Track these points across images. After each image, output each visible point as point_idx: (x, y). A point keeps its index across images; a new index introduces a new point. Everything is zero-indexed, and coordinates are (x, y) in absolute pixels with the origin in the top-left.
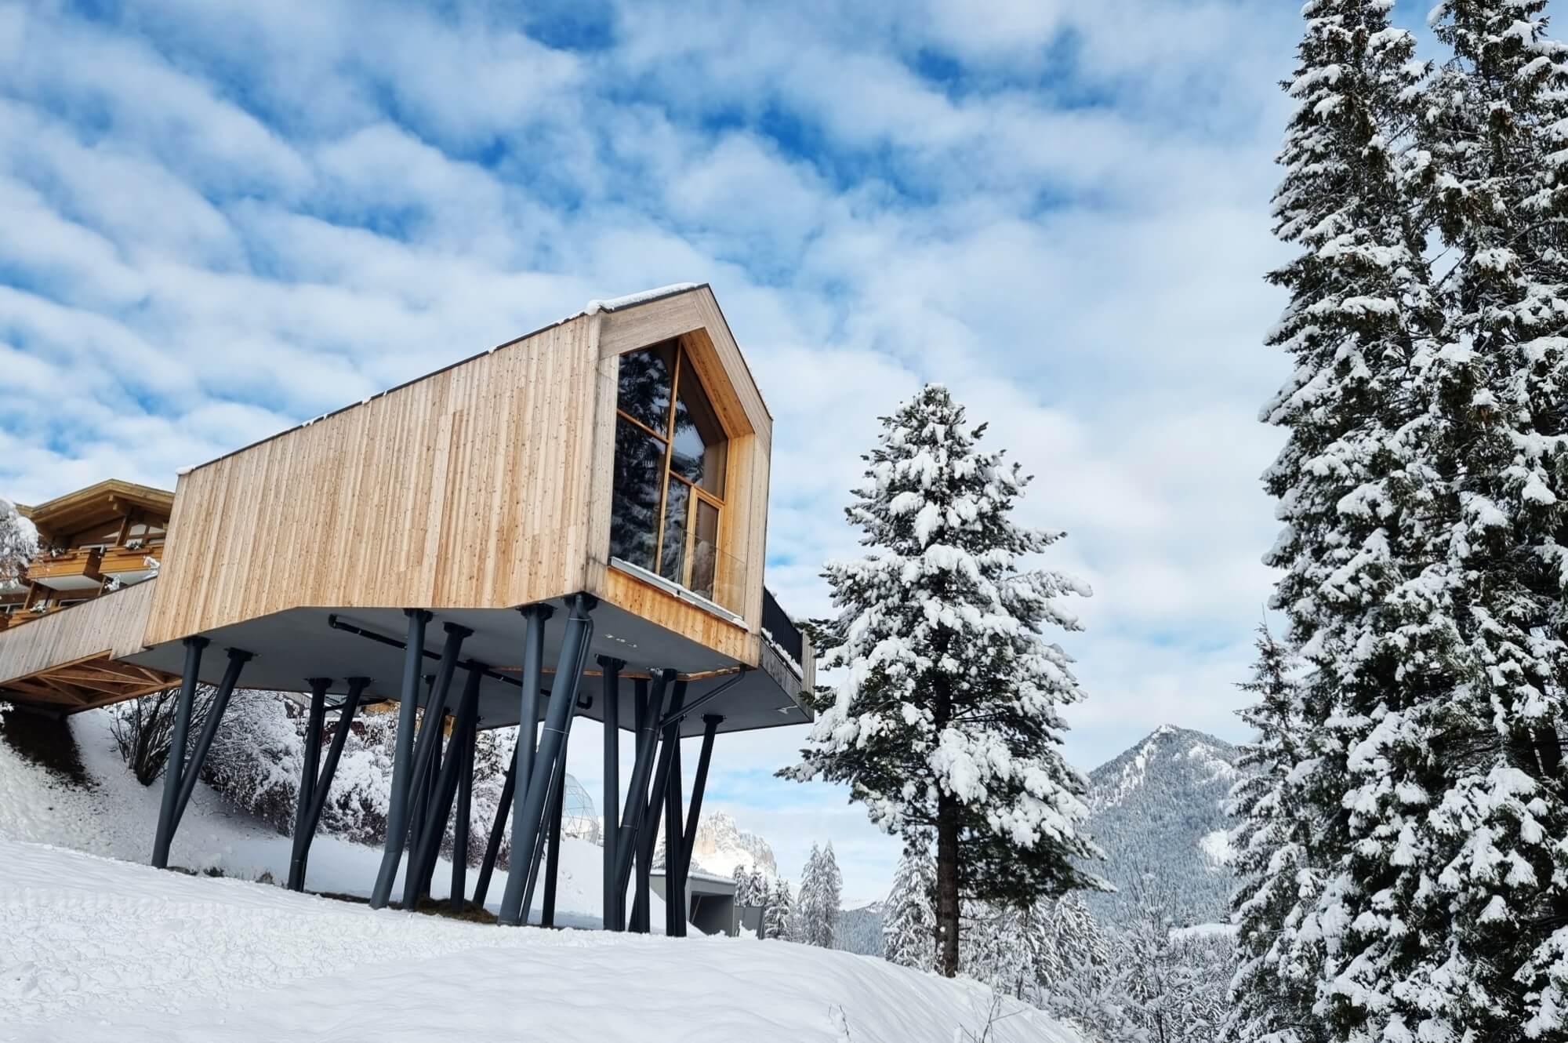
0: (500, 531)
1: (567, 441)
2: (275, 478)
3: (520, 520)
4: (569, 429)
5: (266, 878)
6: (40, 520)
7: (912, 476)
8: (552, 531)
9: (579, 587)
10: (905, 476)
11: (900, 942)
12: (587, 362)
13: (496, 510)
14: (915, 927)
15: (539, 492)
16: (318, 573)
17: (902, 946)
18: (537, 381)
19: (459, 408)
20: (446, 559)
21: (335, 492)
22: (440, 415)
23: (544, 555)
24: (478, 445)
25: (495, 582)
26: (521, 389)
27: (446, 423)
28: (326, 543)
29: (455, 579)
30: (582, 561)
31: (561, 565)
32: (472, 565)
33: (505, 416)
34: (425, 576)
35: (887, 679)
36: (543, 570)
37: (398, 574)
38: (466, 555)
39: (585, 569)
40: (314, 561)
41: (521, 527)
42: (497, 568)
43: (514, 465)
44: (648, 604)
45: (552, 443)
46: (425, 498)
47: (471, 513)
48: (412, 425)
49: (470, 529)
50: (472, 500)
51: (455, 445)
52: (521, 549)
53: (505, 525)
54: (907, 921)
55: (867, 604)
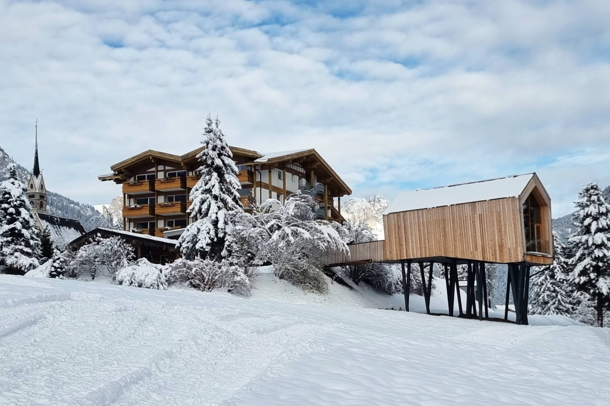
0: (499, 245)
1: (514, 227)
2: (421, 221)
3: (504, 243)
4: (514, 224)
5: (401, 309)
6: (184, 161)
7: (589, 213)
8: (514, 248)
9: (523, 260)
10: (587, 213)
11: (542, 290)
12: (517, 209)
13: (497, 240)
14: (551, 281)
15: (508, 238)
16: (444, 248)
17: (544, 292)
18: (503, 211)
19: (480, 213)
20: (484, 250)
21: (444, 229)
22: (474, 214)
23: (512, 252)
24: (488, 223)
25: (500, 257)
26: (498, 212)
27: (477, 216)
28: (445, 241)
29: (488, 255)
30: (523, 255)
31: (517, 255)
32: (492, 252)
33: (495, 217)
34: (479, 253)
35: (586, 269)
36: (513, 256)
37: (471, 252)
38: (490, 250)
39: (523, 257)
40: (442, 245)
41: (505, 246)
42: (500, 254)
43: (500, 230)
44: (534, 260)
45: (510, 227)
46: (475, 234)
47: (490, 240)
48: (466, 215)
49: (490, 244)
50: (489, 237)
51: (481, 222)
52: (505, 250)
53: (500, 244)
54: (546, 278)
55: (580, 247)
